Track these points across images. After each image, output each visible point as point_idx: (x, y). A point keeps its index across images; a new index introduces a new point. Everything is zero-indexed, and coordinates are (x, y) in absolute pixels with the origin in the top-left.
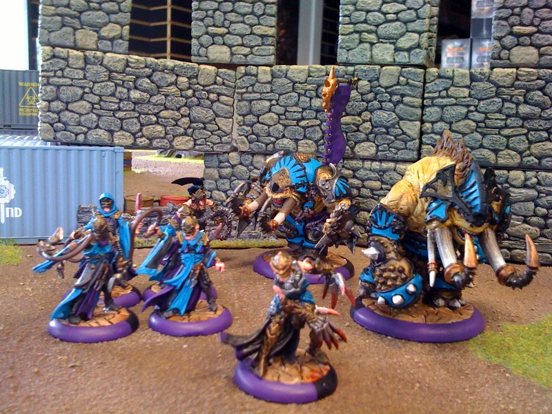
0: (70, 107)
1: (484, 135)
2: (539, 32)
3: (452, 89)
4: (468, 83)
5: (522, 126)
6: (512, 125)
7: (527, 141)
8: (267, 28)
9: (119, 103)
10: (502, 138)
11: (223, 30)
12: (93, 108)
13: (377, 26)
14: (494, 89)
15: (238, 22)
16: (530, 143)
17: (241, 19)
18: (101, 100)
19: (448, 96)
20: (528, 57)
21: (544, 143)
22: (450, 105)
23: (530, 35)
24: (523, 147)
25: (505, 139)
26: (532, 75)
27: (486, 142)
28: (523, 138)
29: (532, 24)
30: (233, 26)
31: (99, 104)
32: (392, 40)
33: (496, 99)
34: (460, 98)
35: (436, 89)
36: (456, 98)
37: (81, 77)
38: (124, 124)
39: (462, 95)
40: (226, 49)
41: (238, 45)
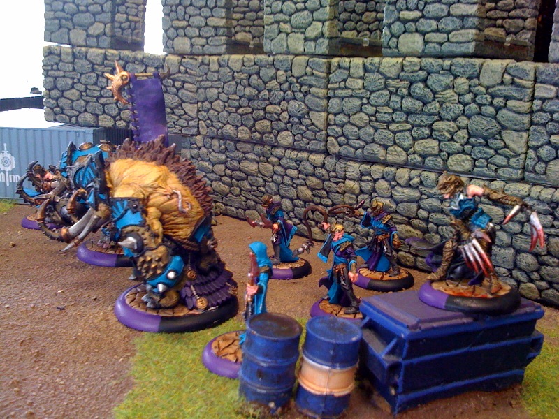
0: (65, 94)
1: (376, 129)
2: (423, 16)
3: (349, 79)
4: (362, 74)
5: (407, 122)
6: (397, 120)
7: (411, 138)
8: (219, 20)
9: (100, 91)
10: (390, 133)
11: (184, 23)
12: (82, 95)
13: (290, 16)
14: (383, 81)
15: (196, 15)
16: (414, 139)
17: (198, 12)
18: (87, 89)
19: (346, 88)
20: (413, 46)
21: (426, 141)
22: (348, 97)
23: (415, 21)
24: (407, 144)
25: (392, 134)
26: (415, 65)
27: (377, 137)
28: (408, 134)
29: (417, 9)
30: (193, 19)
31: (85, 92)
32: (302, 29)
33: (383, 92)
34: (356, 89)
35: (336, 80)
36: (353, 90)
37: (71, 69)
38: (105, 109)
39: (356, 87)
40: (187, 40)
41: (196, 36)
